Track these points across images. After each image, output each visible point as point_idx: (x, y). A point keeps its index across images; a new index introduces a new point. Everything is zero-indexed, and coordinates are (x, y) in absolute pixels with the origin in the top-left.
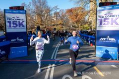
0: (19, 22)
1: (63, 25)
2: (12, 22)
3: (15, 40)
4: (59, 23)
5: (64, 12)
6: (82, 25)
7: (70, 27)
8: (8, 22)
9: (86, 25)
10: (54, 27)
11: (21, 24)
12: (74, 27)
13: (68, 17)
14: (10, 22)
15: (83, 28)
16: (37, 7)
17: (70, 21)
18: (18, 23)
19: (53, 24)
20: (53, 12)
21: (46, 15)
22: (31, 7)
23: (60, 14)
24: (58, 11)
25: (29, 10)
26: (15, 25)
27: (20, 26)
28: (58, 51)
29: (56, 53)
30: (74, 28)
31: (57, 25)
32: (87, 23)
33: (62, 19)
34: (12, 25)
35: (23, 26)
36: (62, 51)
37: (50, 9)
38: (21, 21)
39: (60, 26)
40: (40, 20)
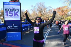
6: (66, 17)
10: (48, 18)
13: (57, 12)
15: (67, 19)
17: (58, 15)
19: (48, 16)
20: (48, 10)
21: (43, 11)
24: (51, 9)
25: (35, 9)
31: (50, 17)
32: (70, 16)
37: (47, 8)
40: (40, 14)
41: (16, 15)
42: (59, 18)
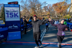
0: (15, 13)
1: (50, 15)
2: (9, 13)
3: (12, 27)
4: (48, 14)
5: (51, 6)
7: (55, 16)
8: (7, 13)
9: (68, 15)
10: (44, 17)
11: (16, 15)
12: (58, 16)
13: (54, 9)
14: (8, 14)
15: (66, 17)
16: (32, 3)
17: (56, 13)
18: (13, 14)
19: (43, 15)
20: (42, 6)
21: (37, 9)
22: (27, 3)
23: (48, 7)
24: (47, 5)
25: (26, 5)
26: (11, 16)
27: (15, 17)
28: (44, 35)
29: (43, 37)
30: (59, 18)
31: (46, 15)
32: (69, 14)
33: (49, 11)
34: (9, 16)
35: (18, 16)
36: (47, 35)
37: (41, 4)
38: (16, 13)
39: (48, 16)
40: (34, 12)
41: (16, 16)
42: (56, 16)
